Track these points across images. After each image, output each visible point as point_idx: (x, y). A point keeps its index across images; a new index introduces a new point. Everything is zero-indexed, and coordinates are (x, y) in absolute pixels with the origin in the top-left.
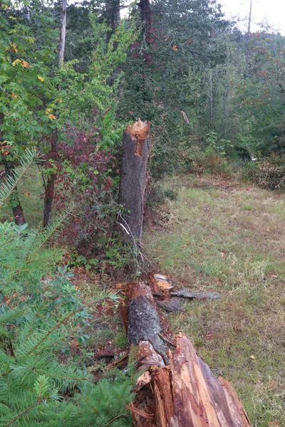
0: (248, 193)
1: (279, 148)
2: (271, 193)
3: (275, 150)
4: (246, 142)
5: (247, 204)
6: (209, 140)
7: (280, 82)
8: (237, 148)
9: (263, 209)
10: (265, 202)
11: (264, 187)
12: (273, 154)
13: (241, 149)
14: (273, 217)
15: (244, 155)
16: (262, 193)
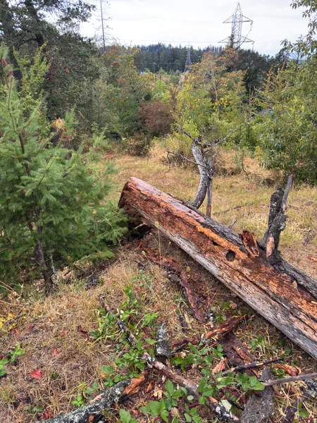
0: (125, 160)
1: (138, 129)
2: (138, 158)
3: (136, 131)
4: (117, 128)
5: (126, 166)
6: (93, 129)
7: (132, 85)
8: (112, 133)
9: (136, 167)
10: (136, 163)
11: (134, 155)
12: (135, 134)
13: (115, 133)
14: (143, 170)
15: (117, 137)
16: (133, 158)
